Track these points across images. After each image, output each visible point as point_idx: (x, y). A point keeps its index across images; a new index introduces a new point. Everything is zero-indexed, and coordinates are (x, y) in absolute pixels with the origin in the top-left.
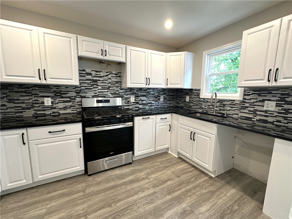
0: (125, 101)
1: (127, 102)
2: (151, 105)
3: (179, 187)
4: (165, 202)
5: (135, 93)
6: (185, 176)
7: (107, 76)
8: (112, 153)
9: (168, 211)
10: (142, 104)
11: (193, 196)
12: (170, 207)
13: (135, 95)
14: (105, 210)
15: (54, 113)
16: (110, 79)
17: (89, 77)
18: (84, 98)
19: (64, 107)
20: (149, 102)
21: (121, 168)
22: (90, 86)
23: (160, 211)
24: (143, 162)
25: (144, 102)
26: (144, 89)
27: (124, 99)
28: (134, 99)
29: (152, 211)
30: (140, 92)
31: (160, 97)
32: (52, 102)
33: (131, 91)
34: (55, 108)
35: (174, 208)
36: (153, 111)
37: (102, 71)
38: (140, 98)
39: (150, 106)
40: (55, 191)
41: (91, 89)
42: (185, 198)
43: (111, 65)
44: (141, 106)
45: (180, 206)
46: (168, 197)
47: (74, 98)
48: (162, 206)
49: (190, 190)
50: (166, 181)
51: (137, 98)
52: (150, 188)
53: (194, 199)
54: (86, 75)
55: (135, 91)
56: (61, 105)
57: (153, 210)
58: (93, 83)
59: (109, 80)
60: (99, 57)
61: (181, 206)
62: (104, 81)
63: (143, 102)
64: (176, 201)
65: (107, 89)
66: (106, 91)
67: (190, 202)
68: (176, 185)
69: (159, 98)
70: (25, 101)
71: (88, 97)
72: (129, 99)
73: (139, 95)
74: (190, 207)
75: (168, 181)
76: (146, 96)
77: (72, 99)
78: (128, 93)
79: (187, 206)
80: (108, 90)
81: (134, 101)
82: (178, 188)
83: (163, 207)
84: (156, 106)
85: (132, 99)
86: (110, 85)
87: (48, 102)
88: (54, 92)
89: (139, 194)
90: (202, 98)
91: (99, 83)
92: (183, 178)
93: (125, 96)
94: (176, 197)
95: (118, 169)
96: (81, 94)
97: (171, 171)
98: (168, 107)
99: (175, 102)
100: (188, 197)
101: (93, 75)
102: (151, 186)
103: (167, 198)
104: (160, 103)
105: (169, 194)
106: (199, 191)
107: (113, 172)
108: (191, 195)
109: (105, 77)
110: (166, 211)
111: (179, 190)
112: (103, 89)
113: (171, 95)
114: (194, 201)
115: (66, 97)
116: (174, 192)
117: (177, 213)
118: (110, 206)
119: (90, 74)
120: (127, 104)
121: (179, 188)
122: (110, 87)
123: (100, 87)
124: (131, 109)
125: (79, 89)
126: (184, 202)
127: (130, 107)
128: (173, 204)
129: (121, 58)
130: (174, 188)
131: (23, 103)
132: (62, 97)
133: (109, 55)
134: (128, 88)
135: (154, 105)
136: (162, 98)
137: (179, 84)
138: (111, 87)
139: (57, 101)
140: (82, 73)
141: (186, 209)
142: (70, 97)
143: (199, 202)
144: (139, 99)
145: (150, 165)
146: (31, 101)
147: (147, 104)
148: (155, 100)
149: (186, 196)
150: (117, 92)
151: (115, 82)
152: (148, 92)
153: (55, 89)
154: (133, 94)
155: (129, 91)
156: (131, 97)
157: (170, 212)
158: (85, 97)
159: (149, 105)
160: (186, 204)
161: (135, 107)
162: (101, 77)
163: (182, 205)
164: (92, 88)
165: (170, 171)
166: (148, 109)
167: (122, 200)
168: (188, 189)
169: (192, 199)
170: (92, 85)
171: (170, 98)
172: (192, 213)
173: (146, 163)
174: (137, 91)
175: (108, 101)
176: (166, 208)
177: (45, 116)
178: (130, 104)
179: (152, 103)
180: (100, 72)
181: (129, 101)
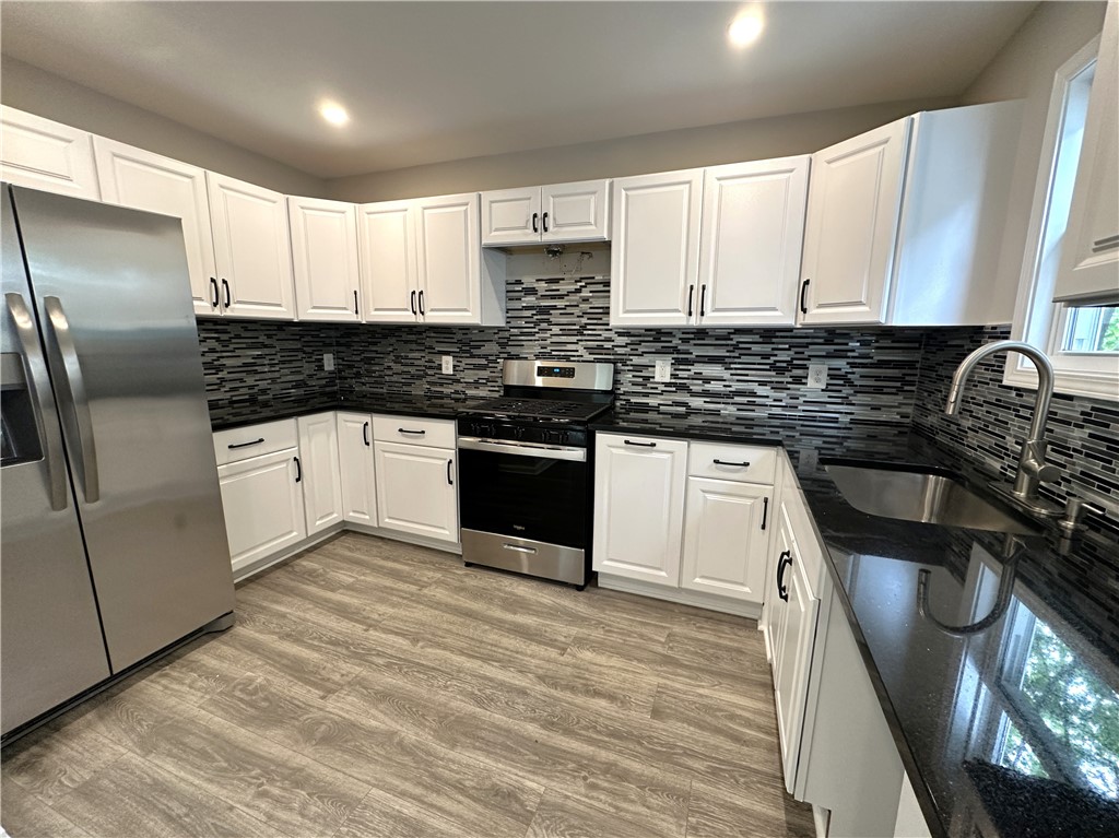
0: (634, 376)
1: (641, 380)
2: (753, 403)
3: (607, 739)
4: (508, 731)
5: (675, 350)
6: (687, 730)
7: (578, 291)
8: (520, 528)
9: (479, 752)
10: (705, 393)
11: (602, 797)
12: (499, 751)
13: (675, 356)
14: (401, 641)
15: (456, 392)
16: (586, 300)
17: (530, 300)
18: (517, 359)
19: (476, 382)
20: (736, 386)
21: (544, 585)
22: (532, 325)
23: (465, 734)
24: (621, 603)
25: (714, 386)
26: (718, 332)
27: (631, 368)
28: (668, 370)
29: (453, 718)
30: (695, 345)
31: (805, 367)
32: (454, 366)
33: (657, 340)
34: (458, 381)
35: (500, 762)
36: (756, 430)
37: (563, 279)
38: (697, 368)
39: (741, 407)
40: (394, 561)
41: (533, 334)
42: (568, 774)
43: (591, 256)
44: (697, 402)
45: (521, 774)
46: (533, 730)
47: (494, 358)
48: (485, 729)
49: (624, 776)
50: (597, 694)
51: (681, 367)
52: (530, 675)
53: (591, 807)
54: (523, 294)
55: (676, 342)
56: (470, 376)
57: (457, 717)
58: (539, 317)
59: (585, 307)
60: (530, 237)
61: (524, 778)
62: (569, 310)
63: (707, 387)
64: (536, 754)
65: (575, 332)
66: (574, 339)
67: (567, 797)
68: (607, 727)
69: (797, 372)
70: (416, 362)
71: (526, 358)
72: (650, 369)
73: (693, 356)
74: (542, 803)
75: (605, 698)
76: (727, 360)
77: (491, 359)
78: (646, 347)
79: (540, 795)
80: (579, 338)
81: (667, 379)
82: (600, 738)
83: (483, 734)
84: (778, 411)
85: (662, 371)
86: (584, 320)
87: (448, 364)
88: (459, 341)
89: (489, 664)
90: (1010, 388)
91: (555, 317)
92: (664, 730)
93: (636, 360)
94: (553, 747)
95: (534, 584)
96: (509, 349)
97: (662, 681)
98: (853, 422)
99: (913, 402)
100: (581, 782)
101: (540, 294)
102: (540, 672)
103: (526, 730)
104: (802, 399)
105: (548, 725)
106: (648, 808)
107: (515, 584)
108: (603, 789)
109: (572, 297)
110: (475, 748)
111: (591, 745)
112: (565, 333)
113: (881, 364)
114: (582, 808)
115: (479, 357)
116: (568, 732)
117: (489, 777)
118: (415, 641)
119: (531, 291)
120: (640, 387)
121: (601, 740)
122: (584, 327)
123: (556, 330)
124: (656, 409)
125: (507, 334)
126: (548, 777)
127: (652, 401)
128: (516, 752)
129: (594, 227)
130: (587, 728)
131: (412, 365)
132: (473, 356)
133: (556, 225)
134: (647, 330)
135: (769, 402)
136: (818, 373)
137: (859, 303)
138: (588, 327)
139: (463, 365)
140: (514, 291)
141: (524, 797)
142: (485, 357)
143: (588, 825)
144: (692, 373)
145: (626, 623)
146: (422, 362)
147: (728, 396)
148: (773, 379)
149: (584, 774)
150: (608, 345)
151: (601, 311)
152: (736, 347)
153: (459, 336)
154: (668, 350)
155: (651, 339)
156: (659, 364)
157: (481, 758)
158: (518, 357)
159: (737, 399)
160: (543, 789)
161: (670, 403)
162: (561, 297)
163: (532, 777)
164: (536, 330)
165: (655, 680)
166: (733, 419)
167: (445, 649)
168: (625, 769)
169: (583, 799)
170: (536, 324)
171: (878, 378)
172: (517, 820)
173: (624, 610)
174: (685, 341)
175: (569, 373)
176: (488, 743)
177: (442, 398)
178: (652, 388)
179: (753, 394)
180: (556, 281)
181: (647, 378)
